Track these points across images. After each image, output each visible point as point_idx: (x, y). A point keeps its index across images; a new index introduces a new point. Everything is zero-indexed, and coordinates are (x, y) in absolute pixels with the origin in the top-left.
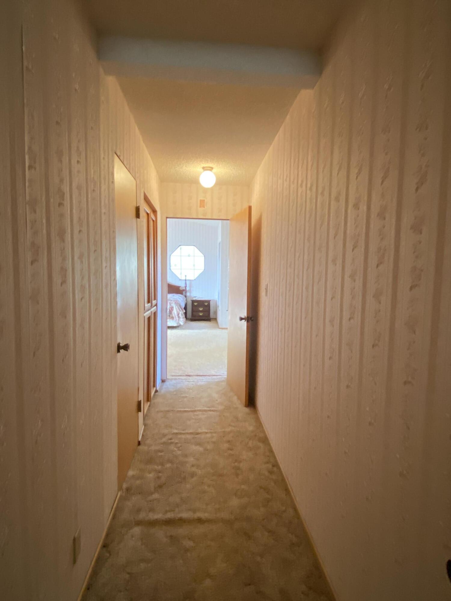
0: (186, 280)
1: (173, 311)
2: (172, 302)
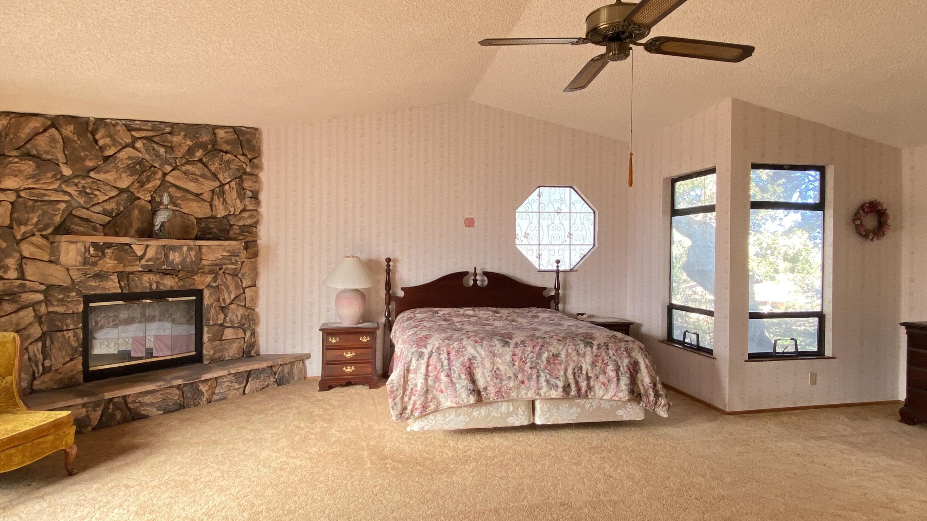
0: (558, 272)
2: (631, 345)
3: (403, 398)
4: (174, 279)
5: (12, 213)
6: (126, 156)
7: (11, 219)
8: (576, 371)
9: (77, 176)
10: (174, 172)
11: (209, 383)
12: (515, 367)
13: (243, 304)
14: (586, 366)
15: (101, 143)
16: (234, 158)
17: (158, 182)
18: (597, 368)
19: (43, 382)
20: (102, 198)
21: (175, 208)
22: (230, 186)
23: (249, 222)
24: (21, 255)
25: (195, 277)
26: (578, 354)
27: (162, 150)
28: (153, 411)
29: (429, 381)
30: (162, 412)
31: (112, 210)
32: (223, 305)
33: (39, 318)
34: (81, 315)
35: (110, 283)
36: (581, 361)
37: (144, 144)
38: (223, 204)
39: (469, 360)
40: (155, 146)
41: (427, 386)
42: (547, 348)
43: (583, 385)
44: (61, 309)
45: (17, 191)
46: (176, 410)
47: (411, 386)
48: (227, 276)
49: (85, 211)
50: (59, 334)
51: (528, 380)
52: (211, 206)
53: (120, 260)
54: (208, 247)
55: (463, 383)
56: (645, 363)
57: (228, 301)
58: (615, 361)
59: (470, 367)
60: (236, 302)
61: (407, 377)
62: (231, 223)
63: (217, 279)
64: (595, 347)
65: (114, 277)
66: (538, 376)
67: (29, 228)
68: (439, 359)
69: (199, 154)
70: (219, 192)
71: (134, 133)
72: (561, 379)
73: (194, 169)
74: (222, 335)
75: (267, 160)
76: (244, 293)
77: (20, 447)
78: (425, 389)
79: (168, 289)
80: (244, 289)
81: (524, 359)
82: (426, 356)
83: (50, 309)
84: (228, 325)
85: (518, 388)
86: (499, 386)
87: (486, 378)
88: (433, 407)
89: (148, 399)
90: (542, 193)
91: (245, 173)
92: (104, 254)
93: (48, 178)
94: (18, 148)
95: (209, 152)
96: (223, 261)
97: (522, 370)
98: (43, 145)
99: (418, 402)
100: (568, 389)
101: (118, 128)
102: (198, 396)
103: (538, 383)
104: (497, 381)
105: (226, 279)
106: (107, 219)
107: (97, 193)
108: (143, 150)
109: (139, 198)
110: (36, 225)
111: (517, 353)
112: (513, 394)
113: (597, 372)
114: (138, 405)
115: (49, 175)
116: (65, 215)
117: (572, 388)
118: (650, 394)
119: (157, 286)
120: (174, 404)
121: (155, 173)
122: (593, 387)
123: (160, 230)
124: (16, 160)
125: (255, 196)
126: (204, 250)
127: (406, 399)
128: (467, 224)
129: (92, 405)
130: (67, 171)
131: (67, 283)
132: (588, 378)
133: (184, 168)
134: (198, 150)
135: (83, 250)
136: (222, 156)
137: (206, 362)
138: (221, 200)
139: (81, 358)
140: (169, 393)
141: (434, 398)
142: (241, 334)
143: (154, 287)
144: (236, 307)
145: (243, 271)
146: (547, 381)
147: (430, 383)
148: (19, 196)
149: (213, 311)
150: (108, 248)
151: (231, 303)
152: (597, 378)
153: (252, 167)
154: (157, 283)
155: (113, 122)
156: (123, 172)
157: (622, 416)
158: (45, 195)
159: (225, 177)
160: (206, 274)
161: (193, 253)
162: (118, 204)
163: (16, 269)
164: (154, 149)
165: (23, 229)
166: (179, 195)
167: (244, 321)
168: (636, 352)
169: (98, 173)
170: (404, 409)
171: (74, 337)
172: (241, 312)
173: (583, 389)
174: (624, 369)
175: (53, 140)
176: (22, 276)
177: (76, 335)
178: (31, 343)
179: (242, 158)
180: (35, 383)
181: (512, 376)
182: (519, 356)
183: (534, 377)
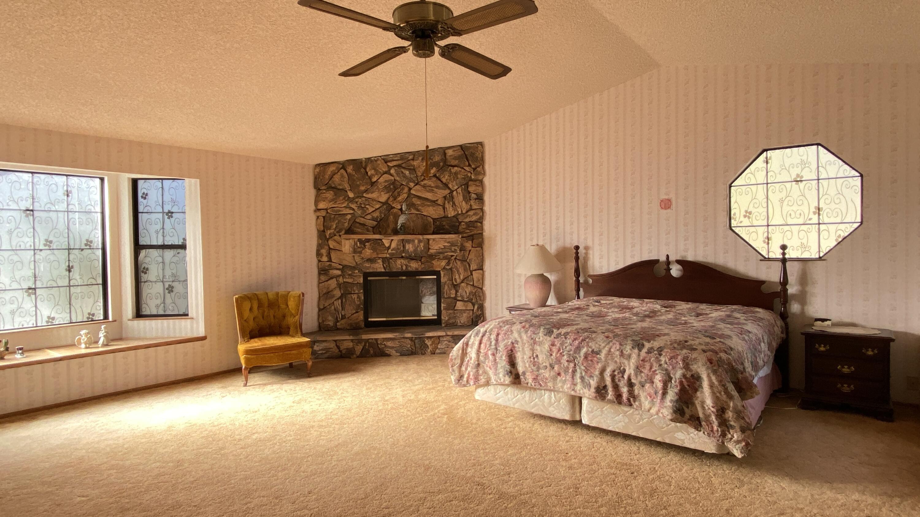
0: (784, 261)
1: (698, 394)
2: (695, 355)
3: (460, 366)
4: (418, 263)
5: (324, 224)
6: (383, 181)
7: (324, 226)
8: (616, 373)
9: (357, 197)
10: (416, 187)
11: (432, 340)
12: (552, 357)
13: (472, 283)
14: (630, 370)
15: (369, 173)
16: (460, 169)
17: (405, 196)
18: (643, 374)
19: (342, 324)
20: (371, 210)
21: (417, 212)
22: (457, 192)
23: (474, 218)
24: (329, 247)
25: (433, 262)
26: (622, 354)
27: (407, 173)
28: (393, 352)
29: (481, 357)
30: (399, 354)
31: (377, 217)
32: (455, 283)
33: (339, 285)
34: (362, 285)
35: (377, 265)
36: (624, 363)
37: (395, 170)
38: (452, 206)
39: (512, 343)
40: (403, 170)
41: (478, 361)
42: (588, 343)
43: (625, 390)
44: (350, 280)
45: (326, 209)
46: (408, 355)
47: (468, 358)
48: (457, 261)
49: (362, 219)
50: (349, 296)
51: (565, 374)
52: (444, 209)
53: (374, 249)
54: (434, 239)
55: (503, 363)
56: (710, 380)
57: (458, 281)
58: (666, 370)
59: (512, 350)
60: (465, 281)
61: (466, 350)
62: (460, 220)
63: (450, 263)
64: (645, 350)
65: (380, 261)
66: (574, 371)
67: (332, 231)
68: (489, 339)
69: (433, 171)
70: (450, 198)
71: (389, 164)
72: (595, 378)
73: (430, 183)
74: (455, 306)
75: (488, 167)
76: (472, 275)
77: (276, 354)
78: (476, 363)
79: (414, 270)
80: (471, 272)
81: (561, 351)
82: (480, 335)
83: (345, 280)
84: (459, 298)
85: (554, 379)
86: (536, 373)
87: (525, 363)
88: (483, 380)
89: (389, 344)
90: (770, 158)
91: (471, 180)
92: (365, 246)
93: (341, 200)
94: (326, 184)
95: (441, 168)
96: (444, 250)
97: (558, 361)
98: (337, 180)
99: (471, 374)
100: (603, 391)
101: (379, 162)
102: (424, 347)
103: (573, 377)
104: (534, 368)
105: (456, 263)
106: (375, 223)
107: (367, 206)
108: (395, 174)
109: (394, 208)
110: (335, 229)
111: (556, 343)
112: (550, 384)
113: (643, 380)
114: (383, 346)
115: (341, 198)
116: (351, 222)
117: (609, 391)
118: (713, 422)
119: (406, 268)
120: (407, 350)
121: (403, 189)
122: (638, 396)
123: (400, 228)
124: (324, 191)
125: (480, 198)
126: (431, 242)
127: (463, 368)
128: (663, 206)
129: (356, 341)
130: (351, 195)
131: (353, 264)
132: (631, 385)
133: (422, 183)
134: (432, 168)
135: (353, 244)
136: (450, 169)
137: (443, 325)
138: (451, 203)
139: (362, 312)
140: (404, 342)
141: (485, 372)
142: (470, 306)
143: (404, 268)
144: (465, 285)
145: (470, 257)
146: (582, 378)
147: (482, 358)
148: (327, 212)
149: (446, 287)
150: (368, 242)
151: (462, 282)
152: (643, 386)
153: (476, 175)
154: (406, 266)
155: (376, 159)
156: (382, 191)
157: (683, 440)
158: (340, 211)
159: (453, 185)
160: (441, 259)
161: (422, 244)
162: (381, 213)
163: (327, 256)
164: (402, 172)
165: (329, 232)
166: (419, 203)
167: (472, 297)
168: (700, 364)
169: (368, 193)
170: (461, 377)
171: (357, 298)
172: (469, 289)
173: (625, 396)
174: (675, 382)
175: (342, 176)
176: (330, 260)
177: (358, 297)
178: (336, 300)
179: (467, 169)
180: (338, 324)
181: (548, 366)
182: (557, 347)
183: (570, 371)
